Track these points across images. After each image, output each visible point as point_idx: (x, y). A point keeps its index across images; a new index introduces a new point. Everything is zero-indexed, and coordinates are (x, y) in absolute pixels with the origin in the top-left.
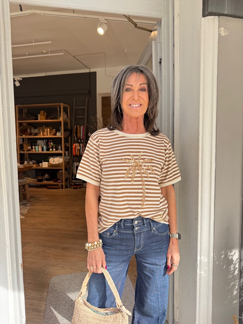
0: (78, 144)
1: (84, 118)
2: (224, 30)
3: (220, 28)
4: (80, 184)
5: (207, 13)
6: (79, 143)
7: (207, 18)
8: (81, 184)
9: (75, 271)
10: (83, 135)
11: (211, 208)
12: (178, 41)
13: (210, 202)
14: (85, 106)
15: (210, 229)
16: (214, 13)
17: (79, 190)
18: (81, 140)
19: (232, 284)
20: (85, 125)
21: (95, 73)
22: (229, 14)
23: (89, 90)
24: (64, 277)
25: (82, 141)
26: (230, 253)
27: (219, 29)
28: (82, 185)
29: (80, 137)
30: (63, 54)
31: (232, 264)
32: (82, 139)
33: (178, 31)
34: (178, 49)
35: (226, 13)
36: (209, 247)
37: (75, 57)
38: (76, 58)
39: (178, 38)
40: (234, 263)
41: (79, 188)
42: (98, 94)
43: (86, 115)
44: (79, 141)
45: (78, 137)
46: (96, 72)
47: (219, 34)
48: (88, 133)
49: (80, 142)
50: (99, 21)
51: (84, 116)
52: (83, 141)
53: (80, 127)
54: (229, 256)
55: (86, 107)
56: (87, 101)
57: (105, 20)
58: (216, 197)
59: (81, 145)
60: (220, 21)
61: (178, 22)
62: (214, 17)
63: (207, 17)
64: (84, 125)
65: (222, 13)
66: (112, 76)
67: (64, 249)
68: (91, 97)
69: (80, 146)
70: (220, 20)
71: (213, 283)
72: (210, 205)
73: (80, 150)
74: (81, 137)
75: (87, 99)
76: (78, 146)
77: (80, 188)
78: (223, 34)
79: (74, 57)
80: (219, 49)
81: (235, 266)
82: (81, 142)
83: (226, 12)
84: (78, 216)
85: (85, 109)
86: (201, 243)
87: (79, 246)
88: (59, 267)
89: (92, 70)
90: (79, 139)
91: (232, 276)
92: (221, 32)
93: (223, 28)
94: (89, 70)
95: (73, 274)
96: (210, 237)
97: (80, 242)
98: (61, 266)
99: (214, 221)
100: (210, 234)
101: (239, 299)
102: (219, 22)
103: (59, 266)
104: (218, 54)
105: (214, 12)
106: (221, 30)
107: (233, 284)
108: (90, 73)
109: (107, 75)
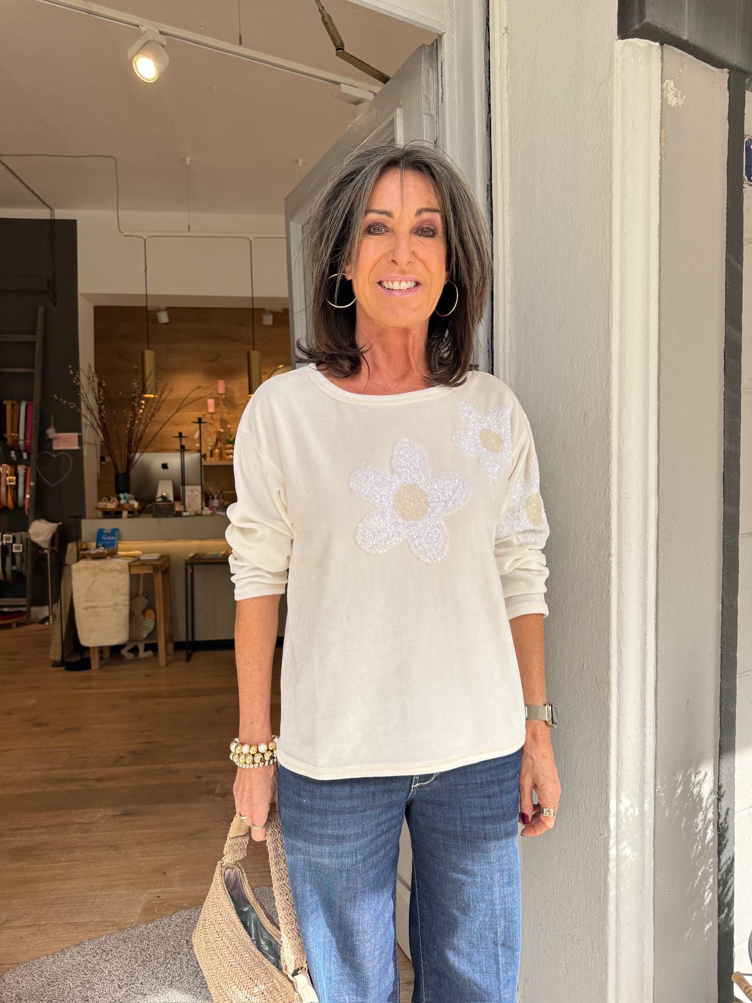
0: (9, 467)
1: (33, 374)
2: (674, 88)
3: (667, 81)
4: (20, 612)
5: (637, 27)
6: (14, 464)
7: (630, 44)
8: (24, 609)
9: (90, 931)
10: (28, 435)
11: (648, 642)
12: (506, 111)
13: (645, 624)
14: (34, 333)
15: (643, 710)
16: (656, 28)
17: (14, 631)
18: (19, 453)
19: (700, 873)
20: (36, 400)
21: (71, 226)
22: (690, 41)
23: (48, 280)
24: (53, 962)
25: (25, 456)
26: (695, 777)
27: (662, 83)
28: (28, 613)
29: (17, 440)
31: (701, 808)
32: (22, 448)
33: (506, 82)
34: (506, 138)
35: (685, 38)
36: (643, 767)
38: (3, 163)
39: (506, 103)
40: (704, 805)
41: (14, 625)
42: (82, 294)
43: (38, 366)
44: (13, 454)
45: (9, 442)
46: (75, 221)
47: (663, 100)
48: (48, 427)
49: (15, 459)
50: (139, 34)
51: (33, 367)
52: (29, 455)
53: (15, 407)
54: (694, 787)
55: (38, 339)
56: (40, 318)
57: (161, 33)
58: (660, 605)
59: (21, 469)
60: (665, 59)
61: (506, 52)
62: (650, 46)
63: (630, 40)
64: (29, 400)
65: (677, 34)
66: (141, 237)
67: (20, 853)
68: (55, 304)
69: (16, 474)
70: (665, 55)
71: (654, 882)
72: (645, 634)
73: (16, 488)
74: (21, 443)
75: (41, 310)
76: (7, 475)
77: (19, 625)
78: (672, 101)
80: (663, 144)
81: (706, 817)
82: (20, 461)
83: (686, 33)
84: (40, 725)
85: (34, 343)
86: (619, 757)
87: (78, 835)
88: (21, 927)
89: (61, 214)
90: (13, 449)
91: (700, 847)
92: (669, 95)
93: (672, 84)
94: (48, 211)
95: (88, 947)
96: (644, 734)
97: (78, 821)
98: (28, 921)
99: (657, 681)
100: (643, 725)
101: (719, 916)
102: (662, 61)
103: (17, 923)
104: (661, 161)
105: (659, 26)
106: (669, 88)
107: (702, 872)
108: (52, 223)
109: (125, 233)
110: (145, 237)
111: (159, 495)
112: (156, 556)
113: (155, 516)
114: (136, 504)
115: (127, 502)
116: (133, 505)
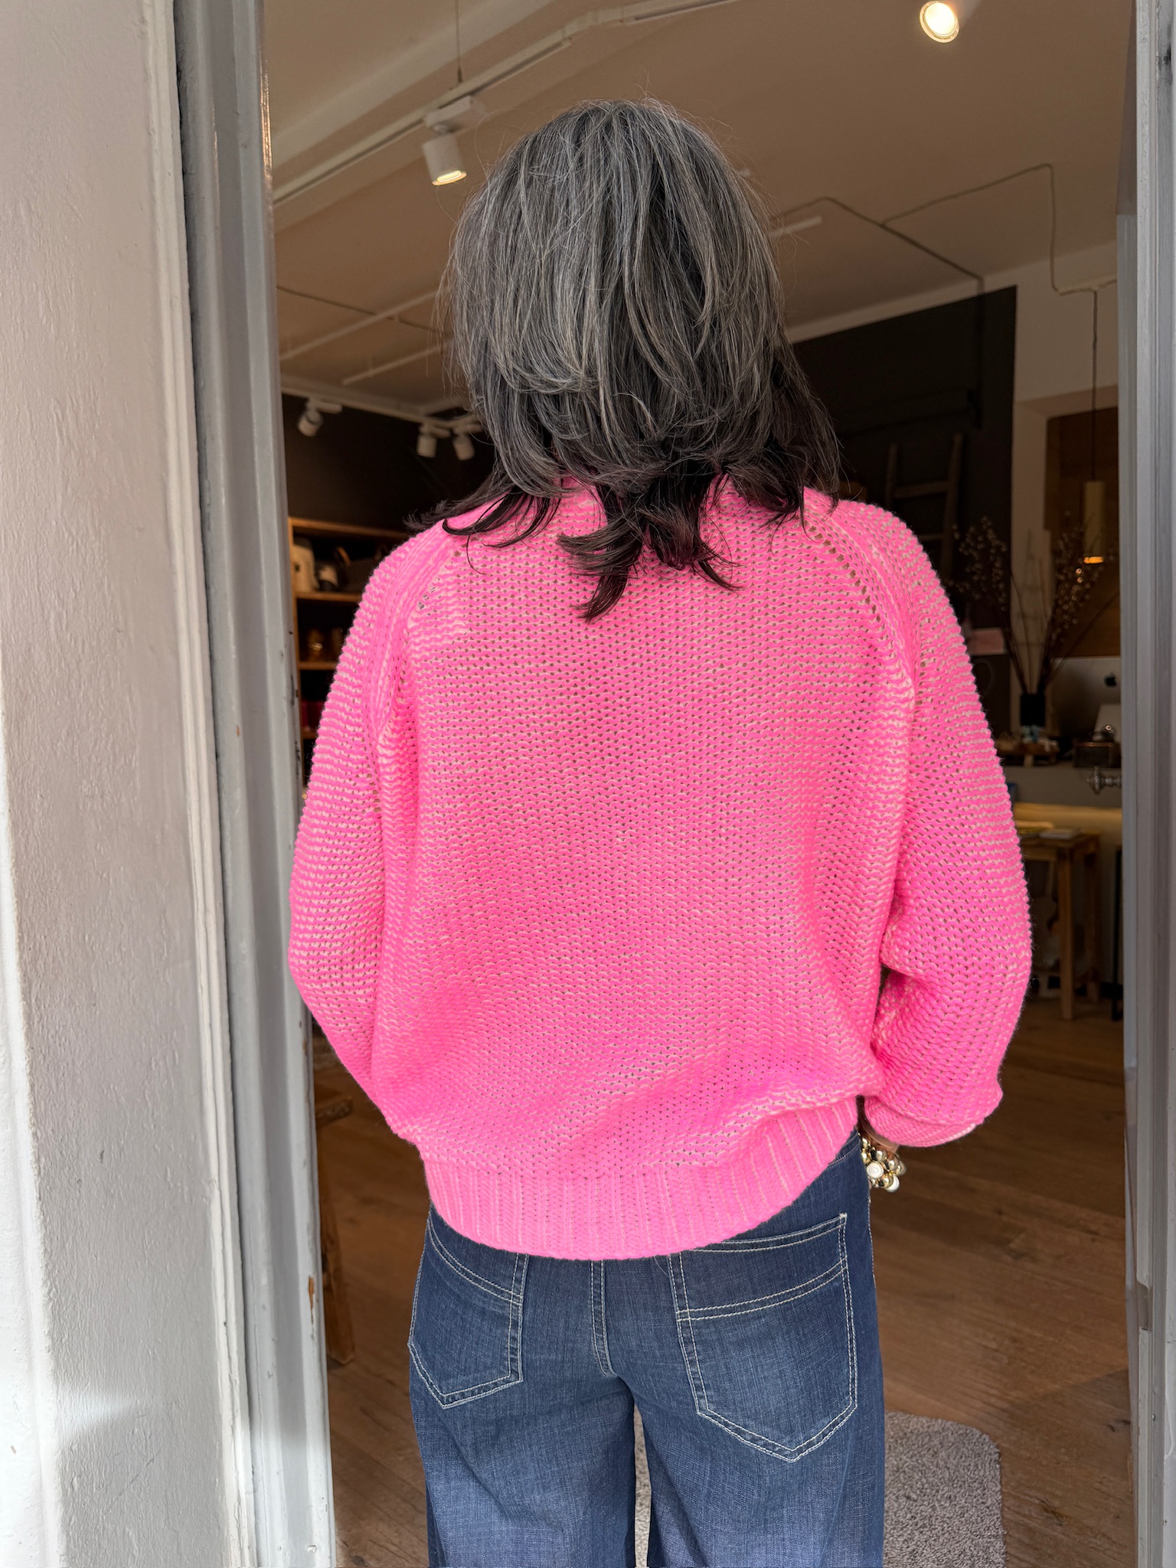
14: (945, 478)
21: (1008, 297)
23: (971, 392)
30: (816, 220)
37: (889, 225)
38: (892, 232)
43: (949, 528)
46: (1013, 289)
55: (951, 486)
56: (955, 454)
66: (1089, 290)
68: (980, 427)
75: (958, 439)
79: (883, 226)
89: (994, 283)
94: (973, 283)
108: (981, 301)
109: (1062, 290)
110: (1095, 288)
111: (1098, 729)
112: (1067, 834)
113: (1077, 766)
114: (1048, 745)
115: (1035, 741)
116: (1043, 746)
